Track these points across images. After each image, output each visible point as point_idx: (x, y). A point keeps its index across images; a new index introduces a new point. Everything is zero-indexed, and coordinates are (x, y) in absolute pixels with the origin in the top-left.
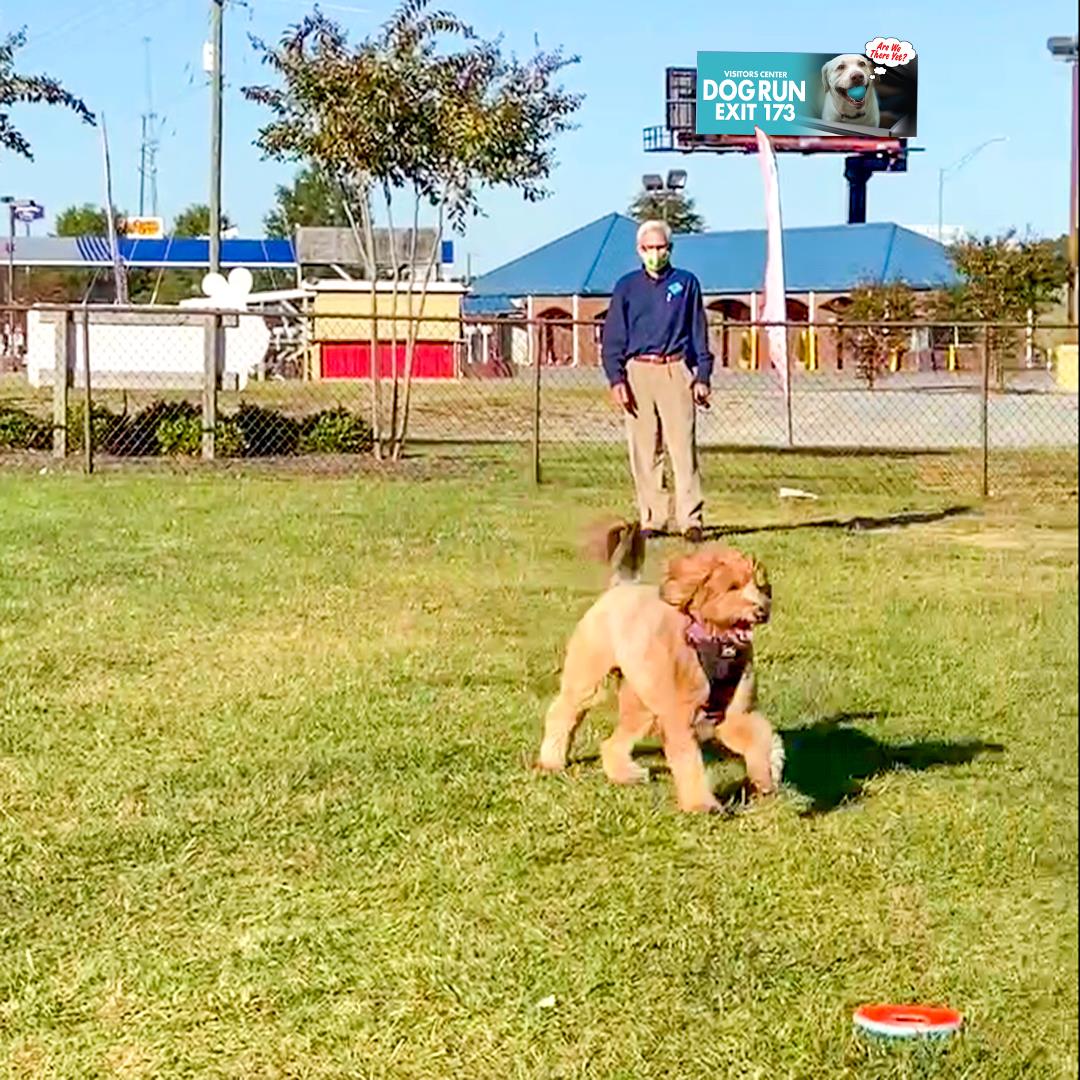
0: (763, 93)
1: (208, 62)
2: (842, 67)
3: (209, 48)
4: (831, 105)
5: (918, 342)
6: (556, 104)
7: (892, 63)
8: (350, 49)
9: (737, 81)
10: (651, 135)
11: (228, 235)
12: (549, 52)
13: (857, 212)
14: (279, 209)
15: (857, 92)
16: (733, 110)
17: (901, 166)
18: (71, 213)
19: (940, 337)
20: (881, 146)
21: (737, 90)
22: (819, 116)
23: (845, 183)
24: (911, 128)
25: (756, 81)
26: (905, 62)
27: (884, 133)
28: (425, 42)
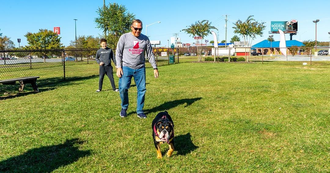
0: (279, 26)
1: (225, 26)
2: (288, 23)
3: (225, 25)
4: (287, 28)
5: (298, 52)
6: (264, 27)
7: (294, 22)
8: (243, 23)
9: (276, 25)
10: (269, 32)
11: (227, 43)
12: (263, 22)
13: (291, 39)
14: (231, 40)
15: (290, 26)
16: (275, 28)
17: (296, 34)
18: (211, 41)
19: (301, 51)
20: (294, 32)
21: (276, 26)
22: (286, 29)
23: (290, 36)
24: (297, 30)
25: (278, 25)
26: (296, 22)
27: (294, 31)
28: (250, 21)
